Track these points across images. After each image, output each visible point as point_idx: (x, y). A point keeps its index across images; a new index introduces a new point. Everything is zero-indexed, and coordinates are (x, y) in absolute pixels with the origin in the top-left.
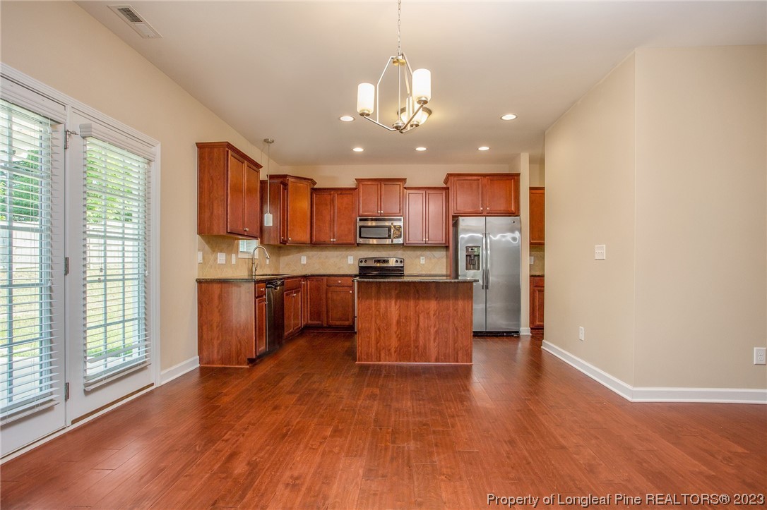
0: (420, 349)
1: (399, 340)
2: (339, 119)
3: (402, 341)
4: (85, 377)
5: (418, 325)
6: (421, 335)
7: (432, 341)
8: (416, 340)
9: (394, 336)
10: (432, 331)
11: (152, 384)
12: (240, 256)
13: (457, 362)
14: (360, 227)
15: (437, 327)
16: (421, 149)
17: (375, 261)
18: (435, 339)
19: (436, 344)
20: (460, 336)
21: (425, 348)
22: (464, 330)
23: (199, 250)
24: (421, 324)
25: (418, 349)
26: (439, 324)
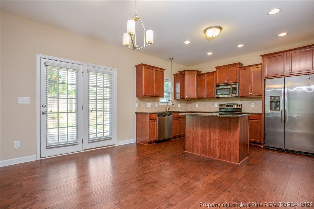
0: (211, 150)
1: (202, 144)
2: (184, 43)
3: (203, 145)
4: (88, 139)
5: (211, 138)
6: (212, 143)
7: (217, 148)
8: (209, 146)
9: (200, 142)
10: (217, 142)
11: (114, 145)
12: (160, 104)
13: (230, 161)
14: (217, 90)
15: (220, 140)
16: (240, 46)
17: (226, 106)
18: (218, 146)
19: (219, 149)
20: (232, 147)
21: (214, 150)
22: (234, 144)
23: (136, 102)
24: (212, 138)
25: (210, 150)
26: (221, 139)
